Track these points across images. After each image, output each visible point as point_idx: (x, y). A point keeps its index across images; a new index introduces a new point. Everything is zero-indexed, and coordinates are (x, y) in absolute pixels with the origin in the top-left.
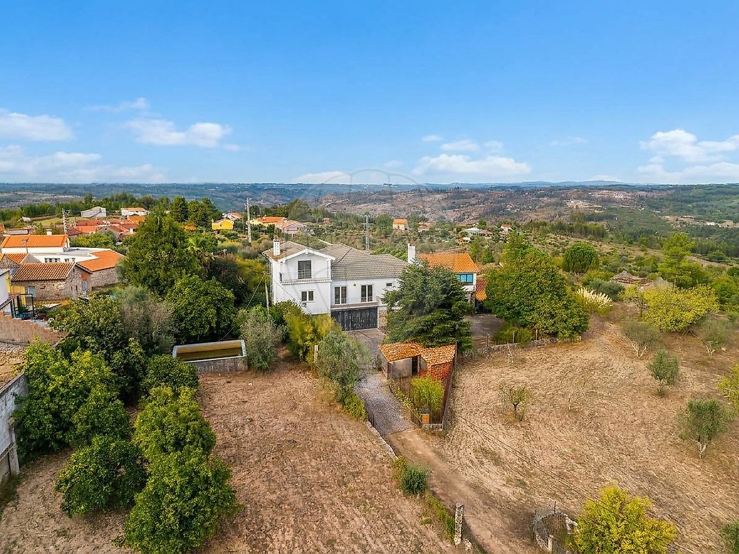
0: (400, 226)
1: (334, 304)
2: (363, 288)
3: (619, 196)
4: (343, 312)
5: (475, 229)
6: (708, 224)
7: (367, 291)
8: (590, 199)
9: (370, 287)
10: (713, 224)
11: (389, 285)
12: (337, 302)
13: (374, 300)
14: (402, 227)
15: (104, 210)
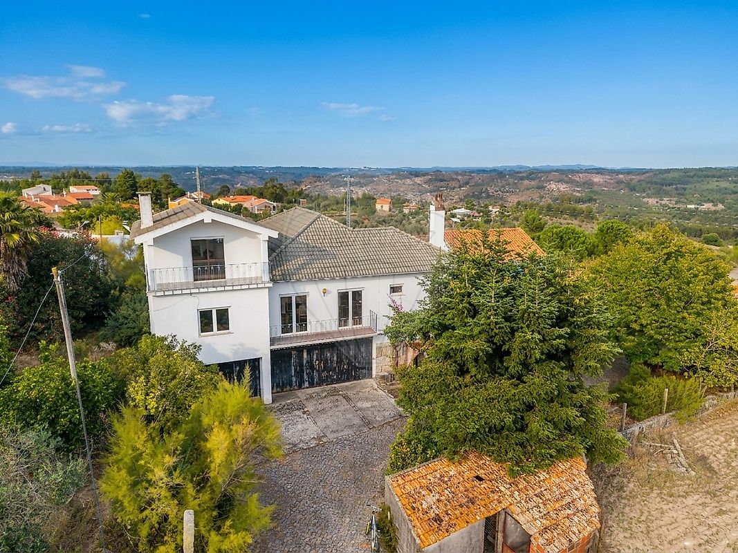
0: (383, 207)
1: (280, 334)
2: (343, 297)
3: (597, 179)
4: (300, 349)
5: (463, 210)
6: (689, 206)
7: (350, 305)
8: (570, 182)
9: (357, 295)
10: (693, 206)
11: (395, 289)
12: (287, 329)
13: (366, 322)
14: (386, 208)
15: (49, 188)
